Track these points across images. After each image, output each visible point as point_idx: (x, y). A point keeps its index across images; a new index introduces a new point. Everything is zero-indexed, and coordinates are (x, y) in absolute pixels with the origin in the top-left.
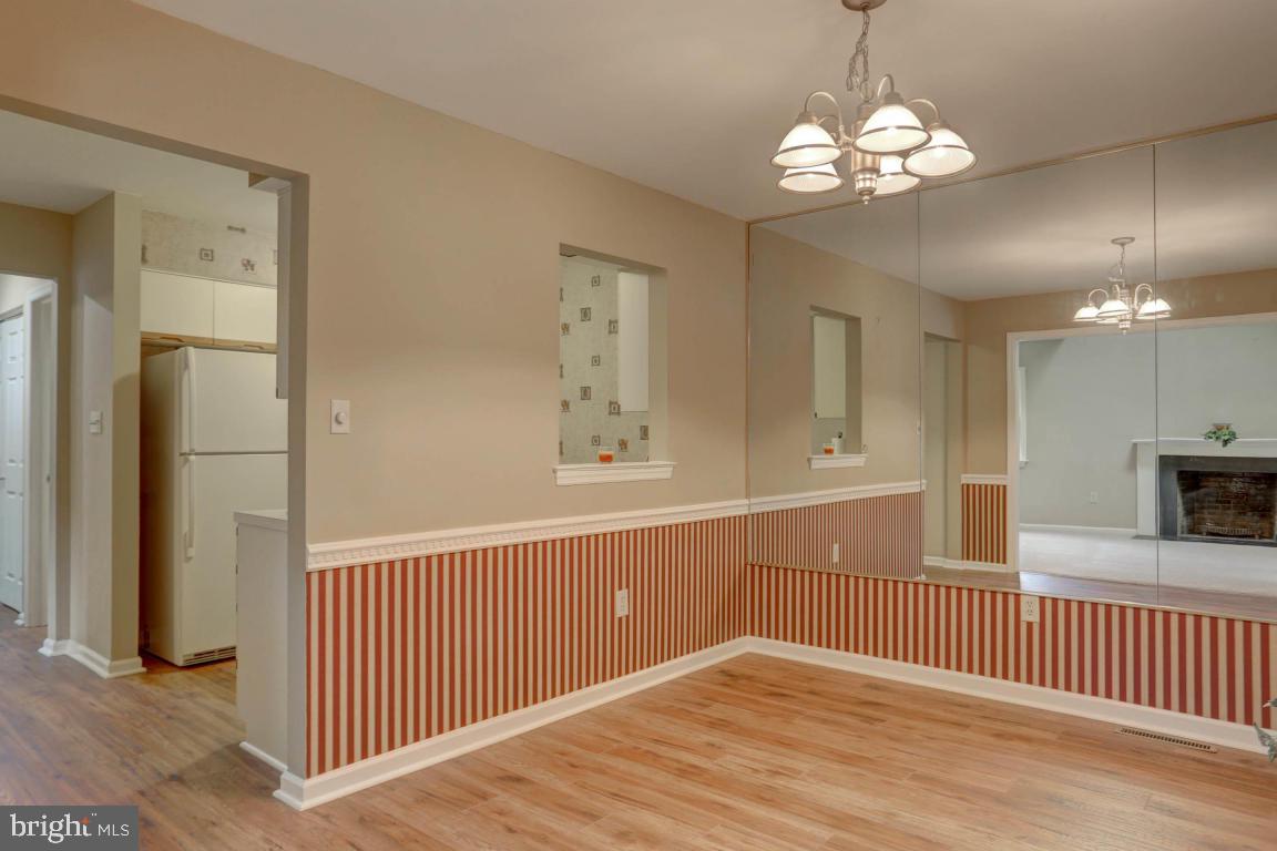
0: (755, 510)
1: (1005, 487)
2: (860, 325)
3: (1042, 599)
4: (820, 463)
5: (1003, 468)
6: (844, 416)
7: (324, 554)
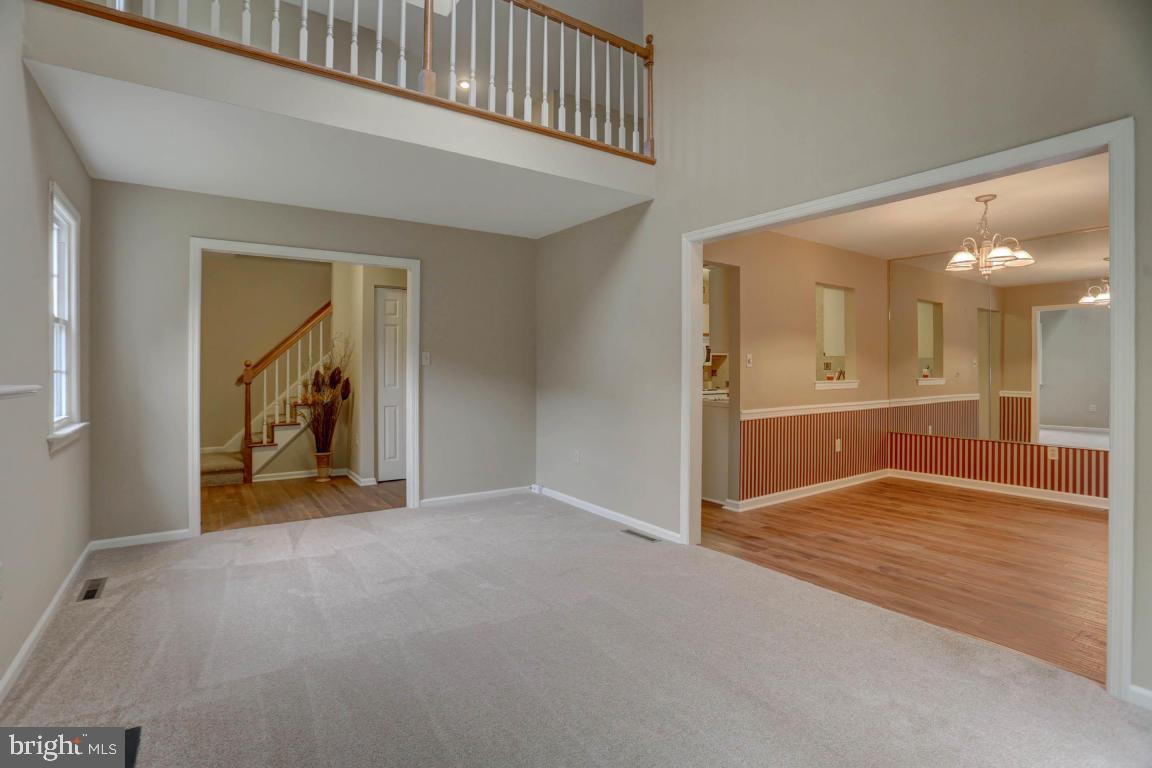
0: (893, 405)
1: (1030, 399)
2: (942, 308)
3: (1060, 449)
4: (923, 382)
5: (1029, 387)
6: (932, 356)
7: (747, 414)
